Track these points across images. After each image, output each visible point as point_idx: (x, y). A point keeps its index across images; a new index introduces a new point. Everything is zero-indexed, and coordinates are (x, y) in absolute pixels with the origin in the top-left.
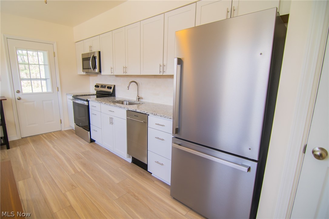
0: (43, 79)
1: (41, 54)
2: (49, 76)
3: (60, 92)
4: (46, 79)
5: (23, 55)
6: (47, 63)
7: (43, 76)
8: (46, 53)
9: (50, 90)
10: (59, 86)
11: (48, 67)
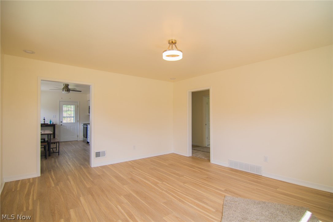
0: (72, 117)
1: (73, 106)
2: (75, 116)
3: (79, 123)
4: (73, 117)
5: (65, 108)
6: (74, 110)
7: (72, 116)
8: (74, 106)
9: (75, 122)
10: (78, 120)
11: (74, 112)
